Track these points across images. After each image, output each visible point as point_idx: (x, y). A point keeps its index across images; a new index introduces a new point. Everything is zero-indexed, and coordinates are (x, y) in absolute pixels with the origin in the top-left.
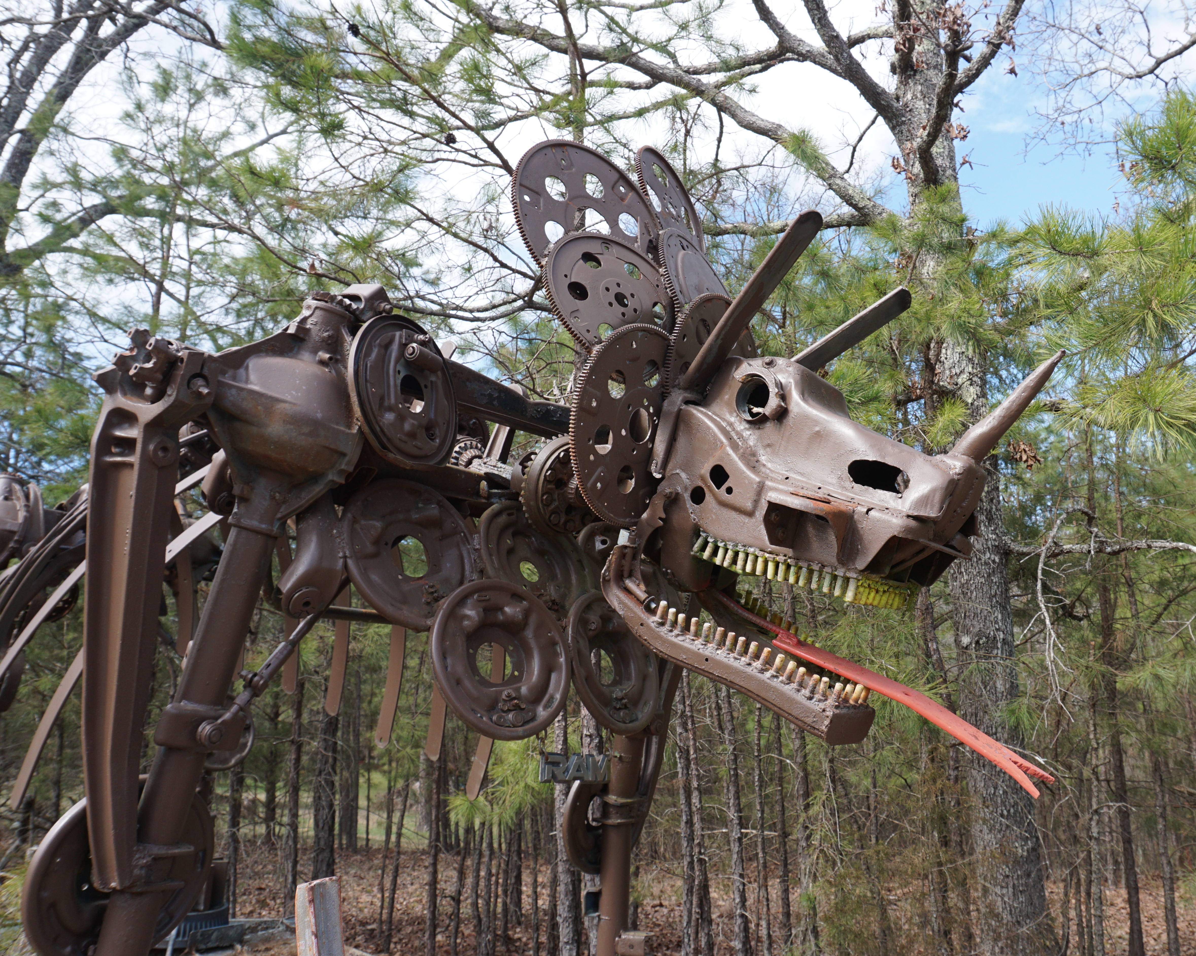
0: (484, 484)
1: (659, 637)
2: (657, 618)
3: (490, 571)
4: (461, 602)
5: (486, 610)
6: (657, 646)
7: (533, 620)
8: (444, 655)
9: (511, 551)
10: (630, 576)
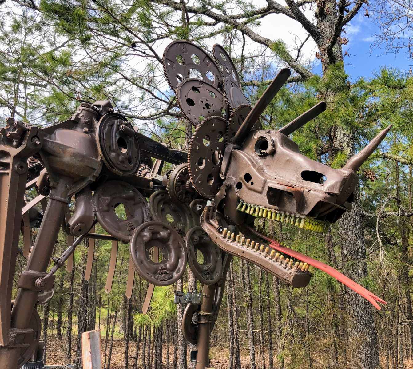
0: (151, 183)
1: (223, 243)
2: (223, 235)
3: (154, 218)
4: (143, 230)
5: (152, 233)
6: (223, 246)
7: (172, 238)
8: (136, 252)
9: (163, 210)
10: (212, 218)
